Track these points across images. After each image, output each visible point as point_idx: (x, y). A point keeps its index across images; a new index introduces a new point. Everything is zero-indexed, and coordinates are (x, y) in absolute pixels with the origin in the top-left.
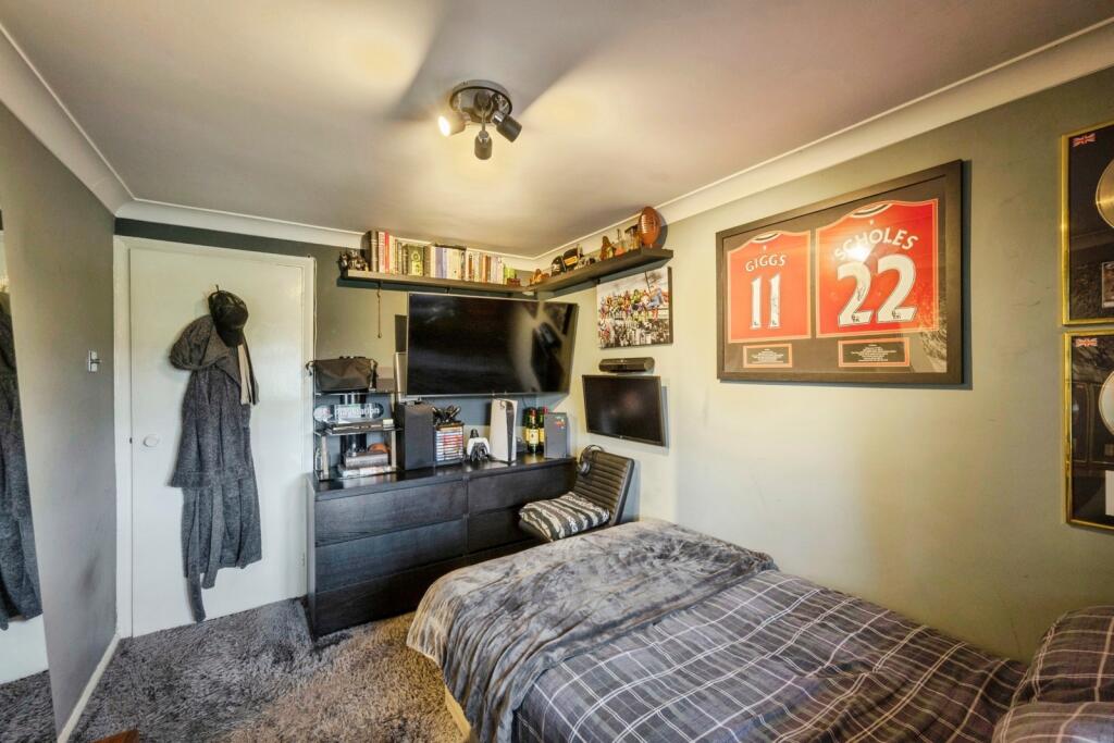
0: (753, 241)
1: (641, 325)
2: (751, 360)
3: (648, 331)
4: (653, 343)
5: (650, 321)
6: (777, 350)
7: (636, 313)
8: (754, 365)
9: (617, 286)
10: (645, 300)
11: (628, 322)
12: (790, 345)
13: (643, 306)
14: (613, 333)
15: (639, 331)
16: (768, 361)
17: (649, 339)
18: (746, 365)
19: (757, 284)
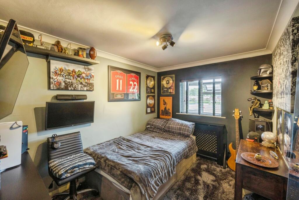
0: (117, 71)
1: (81, 83)
2: (116, 97)
3: (85, 86)
4: (87, 90)
5: (86, 83)
6: (121, 95)
7: (79, 79)
8: (116, 98)
9: (67, 65)
10: (84, 75)
11: (74, 81)
12: (123, 94)
13: (83, 77)
14: (63, 84)
15: (80, 86)
16: (119, 97)
17: (85, 89)
18: (115, 98)
19: (118, 81)
